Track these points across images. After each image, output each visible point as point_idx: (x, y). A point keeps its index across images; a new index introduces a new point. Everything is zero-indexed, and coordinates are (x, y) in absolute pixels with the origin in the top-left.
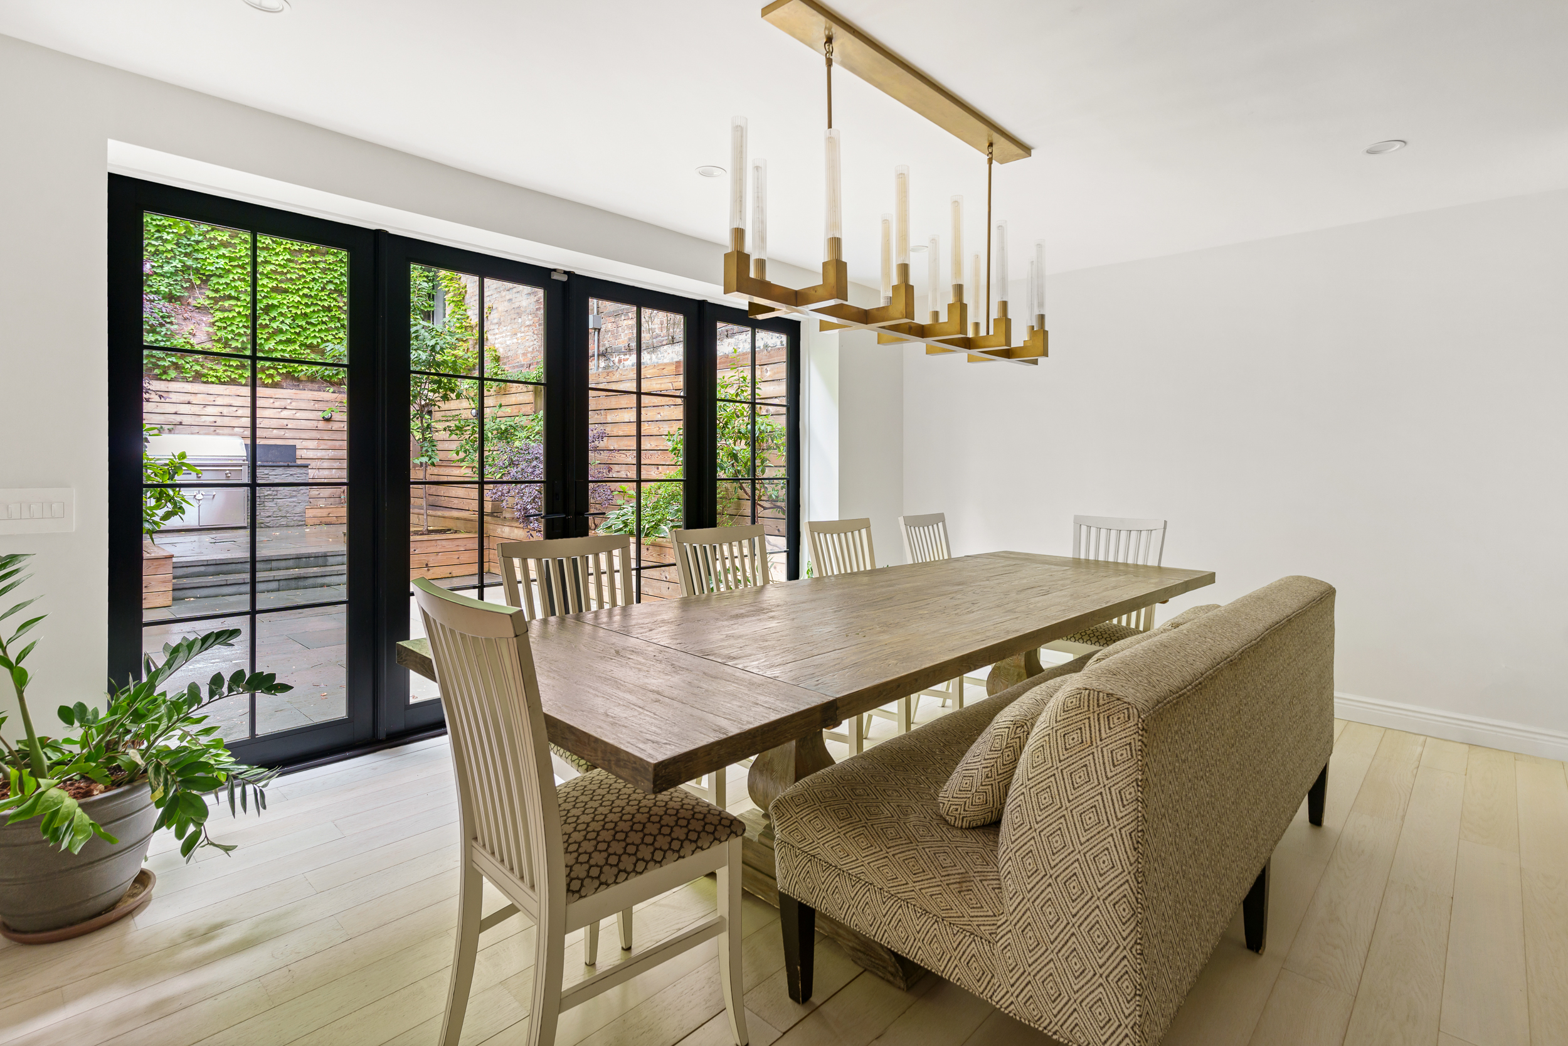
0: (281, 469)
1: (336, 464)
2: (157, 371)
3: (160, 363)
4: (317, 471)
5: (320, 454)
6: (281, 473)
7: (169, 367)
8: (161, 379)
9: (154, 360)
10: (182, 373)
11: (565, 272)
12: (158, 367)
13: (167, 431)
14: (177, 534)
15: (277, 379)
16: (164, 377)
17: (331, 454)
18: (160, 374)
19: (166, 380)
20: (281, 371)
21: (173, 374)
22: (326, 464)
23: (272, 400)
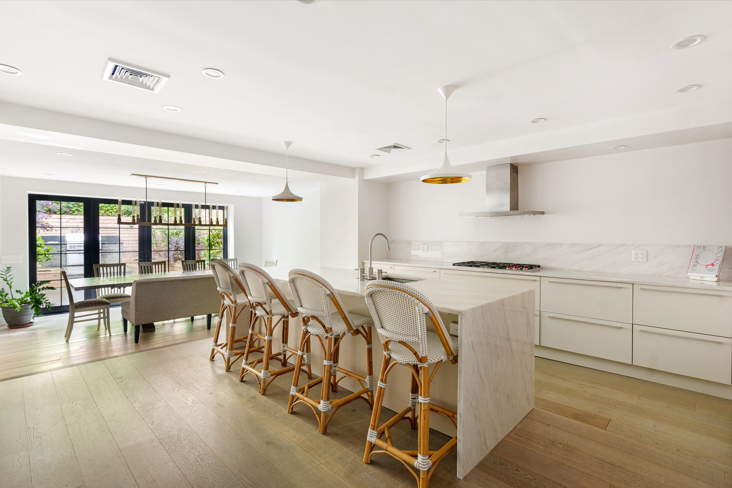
0: (113, 244)
1: (135, 242)
2: (71, 212)
3: (72, 209)
4: (128, 245)
5: (129, 239)
6: (113, 246)
7: (75, 211)
8: (72, 215)
9: (70, 208)
10: (80, 212)
11: (143, 201)
12: (71, 210)
13: (74, 232)
14: (77, 266)
15: (113, 213)
16: (73, 214)
17: (133, 239)
18: (72, 213)
19: (74, 215)
20: (114, 211)
21: (76, 213)
22: (131, 242)
23: (111, 221)
